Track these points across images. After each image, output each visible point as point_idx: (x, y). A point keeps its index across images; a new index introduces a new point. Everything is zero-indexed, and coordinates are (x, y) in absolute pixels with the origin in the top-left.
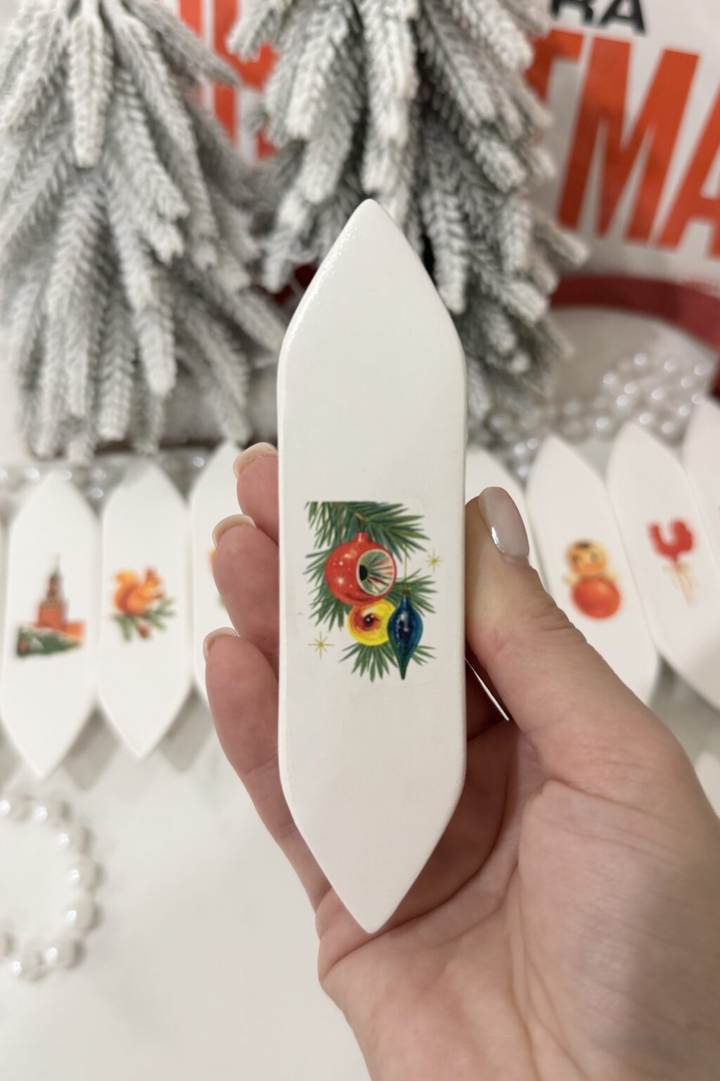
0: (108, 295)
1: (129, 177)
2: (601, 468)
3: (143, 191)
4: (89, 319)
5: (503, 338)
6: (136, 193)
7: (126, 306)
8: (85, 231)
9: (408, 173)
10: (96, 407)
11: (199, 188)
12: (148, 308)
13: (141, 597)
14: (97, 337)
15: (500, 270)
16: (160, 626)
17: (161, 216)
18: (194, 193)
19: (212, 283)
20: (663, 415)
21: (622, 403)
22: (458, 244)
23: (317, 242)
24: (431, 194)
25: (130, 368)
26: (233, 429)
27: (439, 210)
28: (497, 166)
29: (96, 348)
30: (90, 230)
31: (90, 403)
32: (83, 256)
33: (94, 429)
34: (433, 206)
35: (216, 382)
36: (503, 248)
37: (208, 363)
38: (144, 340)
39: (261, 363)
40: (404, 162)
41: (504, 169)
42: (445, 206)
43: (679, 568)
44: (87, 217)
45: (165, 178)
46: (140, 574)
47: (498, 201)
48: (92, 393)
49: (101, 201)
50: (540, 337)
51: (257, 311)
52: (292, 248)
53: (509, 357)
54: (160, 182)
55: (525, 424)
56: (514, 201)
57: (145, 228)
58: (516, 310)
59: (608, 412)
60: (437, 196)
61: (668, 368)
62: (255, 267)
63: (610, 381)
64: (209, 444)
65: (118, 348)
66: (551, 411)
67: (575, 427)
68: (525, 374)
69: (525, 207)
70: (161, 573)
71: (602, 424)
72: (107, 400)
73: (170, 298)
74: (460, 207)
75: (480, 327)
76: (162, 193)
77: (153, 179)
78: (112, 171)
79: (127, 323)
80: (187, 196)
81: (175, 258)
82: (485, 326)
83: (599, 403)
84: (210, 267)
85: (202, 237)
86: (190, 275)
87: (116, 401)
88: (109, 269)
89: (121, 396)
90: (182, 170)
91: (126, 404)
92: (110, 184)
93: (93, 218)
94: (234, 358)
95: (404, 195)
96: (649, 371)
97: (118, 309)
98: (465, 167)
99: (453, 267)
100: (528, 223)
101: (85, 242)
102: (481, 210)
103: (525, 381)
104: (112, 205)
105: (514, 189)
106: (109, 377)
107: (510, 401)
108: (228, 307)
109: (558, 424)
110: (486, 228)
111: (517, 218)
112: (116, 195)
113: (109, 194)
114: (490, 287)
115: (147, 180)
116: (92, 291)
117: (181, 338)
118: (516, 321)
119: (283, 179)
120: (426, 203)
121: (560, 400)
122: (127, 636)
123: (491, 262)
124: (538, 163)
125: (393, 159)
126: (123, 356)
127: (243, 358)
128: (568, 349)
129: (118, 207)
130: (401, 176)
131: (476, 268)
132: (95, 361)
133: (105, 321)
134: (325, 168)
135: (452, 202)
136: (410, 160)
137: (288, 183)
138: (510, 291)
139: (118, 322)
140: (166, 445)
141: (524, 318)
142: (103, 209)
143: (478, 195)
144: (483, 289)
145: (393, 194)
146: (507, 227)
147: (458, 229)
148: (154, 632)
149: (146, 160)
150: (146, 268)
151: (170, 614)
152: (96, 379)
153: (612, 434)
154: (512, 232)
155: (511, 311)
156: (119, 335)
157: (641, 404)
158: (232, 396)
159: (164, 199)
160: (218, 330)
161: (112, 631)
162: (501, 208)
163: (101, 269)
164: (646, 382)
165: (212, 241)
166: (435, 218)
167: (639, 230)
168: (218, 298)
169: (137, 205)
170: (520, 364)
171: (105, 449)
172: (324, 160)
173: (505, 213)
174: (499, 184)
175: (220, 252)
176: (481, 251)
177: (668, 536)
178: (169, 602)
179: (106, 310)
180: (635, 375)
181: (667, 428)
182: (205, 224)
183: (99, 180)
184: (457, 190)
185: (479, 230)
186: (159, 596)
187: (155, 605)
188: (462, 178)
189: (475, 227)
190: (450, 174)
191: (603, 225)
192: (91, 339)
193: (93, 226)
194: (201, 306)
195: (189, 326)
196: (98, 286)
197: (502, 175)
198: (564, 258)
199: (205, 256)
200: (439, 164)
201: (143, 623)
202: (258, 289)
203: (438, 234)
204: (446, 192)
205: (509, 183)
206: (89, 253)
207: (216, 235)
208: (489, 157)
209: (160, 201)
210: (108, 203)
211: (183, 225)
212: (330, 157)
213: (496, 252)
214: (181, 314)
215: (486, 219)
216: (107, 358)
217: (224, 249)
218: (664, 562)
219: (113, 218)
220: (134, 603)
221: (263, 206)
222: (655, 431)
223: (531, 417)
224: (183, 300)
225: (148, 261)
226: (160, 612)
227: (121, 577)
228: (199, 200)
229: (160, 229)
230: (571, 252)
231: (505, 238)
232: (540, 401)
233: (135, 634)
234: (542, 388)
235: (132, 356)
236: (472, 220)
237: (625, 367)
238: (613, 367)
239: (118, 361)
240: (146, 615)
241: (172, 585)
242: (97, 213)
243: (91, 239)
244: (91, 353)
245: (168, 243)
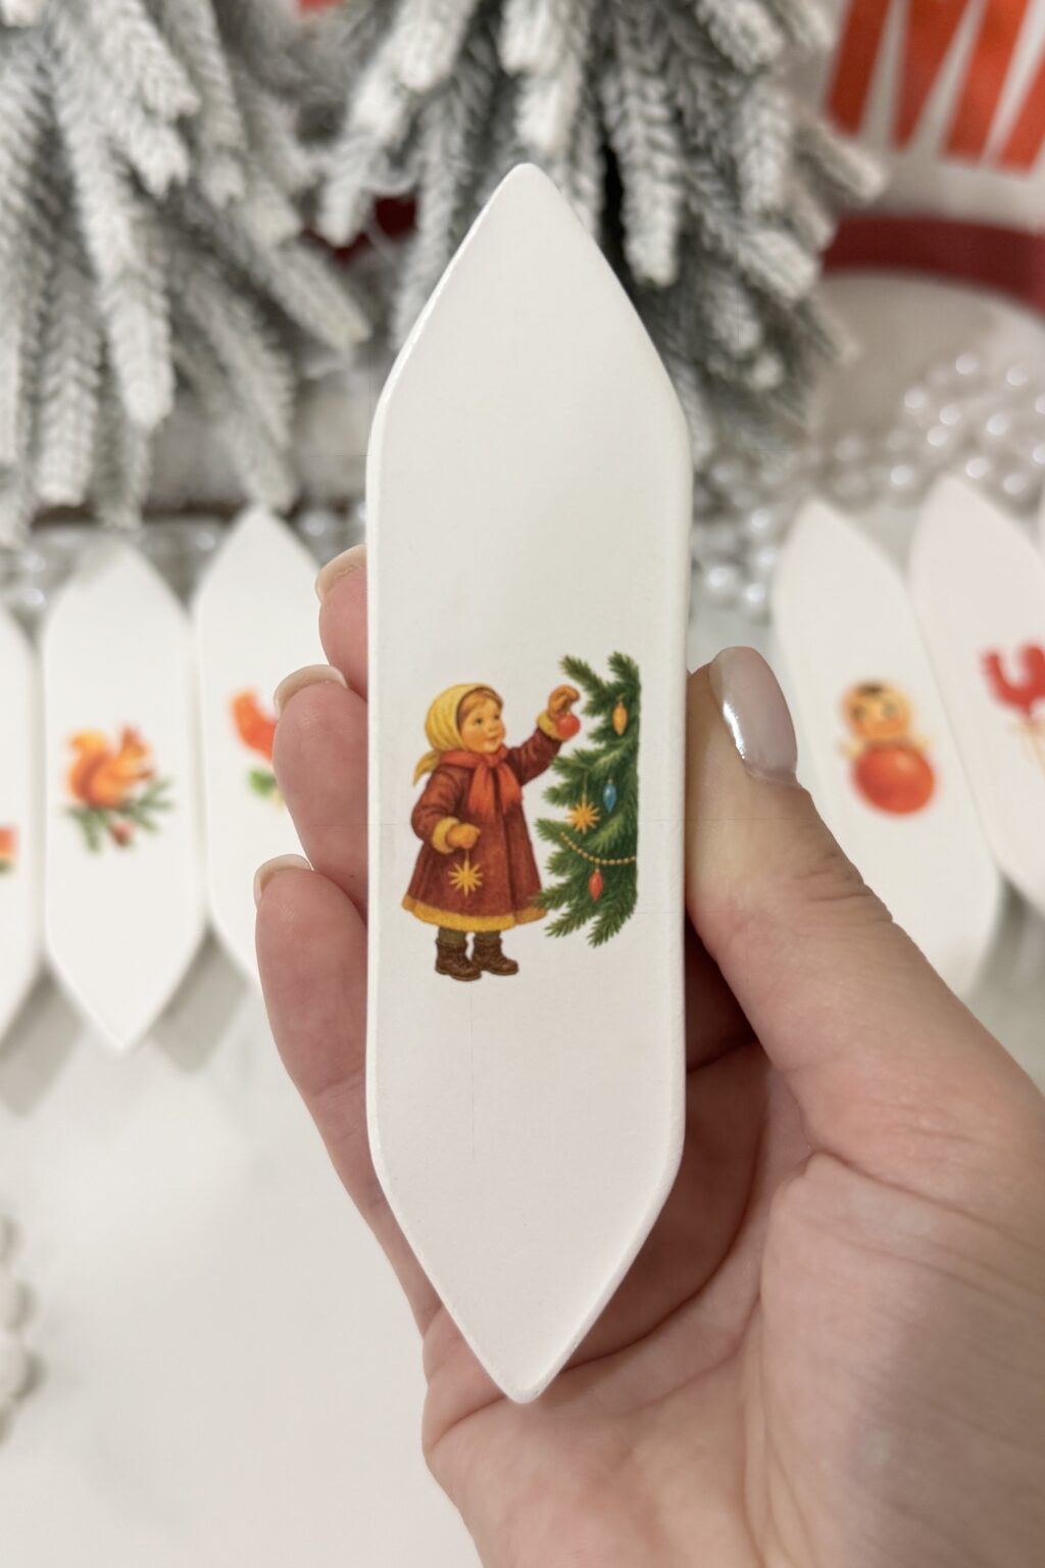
0: (53, 250)
1: (94, 42)
2: (900, 553)
3: (119, 68)
4: (22, 292)
5: (739, 328)
6: (107, 70)
7: (86, 269)
8: (16, 138)
9: (580, 40)
10: (33, 448)
11: (215, 62)
12: (126, 274)
13: (116, 778)
14: (36, 324)
15: (737, 209)
16: (149, 826)
17: (150, 112)
18: (205, 72)
19: (232, 227)
20: (1006, 461)
21: (937, 440)
22: (666, 163)
23: (417, 157)
24: (618, 74)
25: (93, 378)
26: (267, 488)
27: (632, 103)
28: (734, 28)
29: (33, 344)
30: (24, 136)
31: (25, 440)
32: (13, 182)
33: (29, 485)
34: (622, 96)
35: (236, 403)
36: (742, 170)
37: (222, 370)
38: (117, 330)
39: (315, 370)
40: (574, 19)
41: (746, 31)
42: (643, 97)
43: (1032, 726)
44: (20, 114)
45: (157, 45)
46: (112, 740)
47: (734, 89)
48: (28, 423)
49: (41, 85)
50: (801, 326)
51: (311, 279)
52: (372, 167)
53: (748, 362)
54: (149, 52)
55: (770, 477)
56: (761, 89)
57: (121, 132)
58: (763, 279)
59: (911, 456)
60: (630, 79)
61: (1015, 379)
62: (308, 202)
63: (915, 402)
64: (225, 511)
65: (71, 344)
66: (814, 455)
67: (853, 483)
68: (774, 392)
69: (781, 101)
70: (148, 734)
71: (900, 477)
72: (52, 434)
73: (161, 257)
74: (668, 99)
75: (699, 309)
76: (153, 72)
77: (137, 47)
78: (63, 31)
79: (87, 302)
80: (195, 77)
81: (173, 187)
82: (708, 307)
83: (896, 441)
84: (231, 201)
85: (220, 148)
86: (194, 214)
87: (69, 436)
88: (54, 204)
89: (77, 428)
90: (184, 30)
91: (86, 442)
92: (58, 55)
93: (30, 115)
94: (268, 360)
95: (572, 77)
96: (980, 384)
97: (69, 274)
98: (677, 29)
99: (655, 203)
100: (785, 126)
101: (17, 159)
102: (705, 104)
103: (773, 404)
104: (62, 92)
105: (762, 68)
106: (56, 394)
107: (746, 438)
108: (259, 272)
109: (825, 478)
110: (712, 134)
111: (767, 118)
112: (68, 74)
113: (56, 73)
114: (717, 238)
115: (127, 49)
116: (27, 242)
117: (183, 328)
118: (761, 298)
119: (355, 46)
120: (610, 91)
121: (831, 436)
122: (93, 844)
123: (720, 195)
124: (803, 22)
125: (555, 14)
126: (79, 358)
127: (284, 361)
128: (849, 348)
129: (74, 95)
130: (568, 43)
131: (694, 206)
132: (32, 365)
133: (49, 297)
134: (435, 29)
135: (655, 89)
136: (584, 17)
137: (365, 55)
138: (753, 246)
139: (70, 298)
140: (152, 512)
141: (777, 293)
142: (46, 100)
143: (700, 78)
144: (707, 241)
145: (553, 75)
146: (750, 134)
147: (666, 137)
148: (139, 836)
149: (125, 13)
150: (122, 202)
151: (165, 806)
152: (34, 399)
153: (919, 494)
154: (758, 143)
155: (755, 282)
156: (72, 322)
157: (969, 442)
158: (264, 428)
159: (155, 82)
160: (242, 311)
161: (65, 834)
162: (739, 99)
163: (39, 204)
164: (976, 404)
165: (236, 155)
166: (624, 117)
167: (965, 138)
168: (242, 256)
169: (107, 92)
170: (767, 373)
171: (50, 517)
172: (435, 15)
173: (747, 109)
174: (737, 58)
175: (248, 175)
176: (703, 176)
177: (1015, 673)
178: (162, 786)
179: (51, 276)
180: (958, 391)
181: (1014, 484)
182: (224, 126)
183: (39, 47)
184: (663, 69)
185: (700, 138)
186: (146, 775)
187: (139, 791)
188: (672, 47)
189: (694, 132)
190: (651, 41)
191: (905, 126)
192: (25, 328)
193: (30, 129)
194: (212, 269)
195: (191, 304)
196: (35, 234)
197: (743, 42)
198: (843, 188)
199: (223, 182)
200: (633, 23)
201: (119, 821)
202: (311, 237)
203: (630, 145)
204: (644, 72)
205: (754, 56)
206: (23, 177)
207: (243, 146)
208: (722, 12)
209: (148, 87)
210: (54, 89)
211: (186, 128)
212: (444, 9)
213: (730, 177)
214: (179, 285)
215: (713, 120)
216: (52, 361)
217: (256, 168)
218: (1009, 717)
219: (65, 115)
220: (103, 787)
221: (320, 93)
222: (992, 490)
223: (779, 467)
224: (183, 258)
225: (125, 191)
226: (147, 802)
227: (78, 743)
228: (215, 83)
229: (148, 136)
230: (856, 177)
231: (746, 152)
232: (796, 436)
233: (106, 840)
234: (802, 415)
235: (95, 358)
236: (688, 120)
237: (940, 377)
238: (920, 377)
239: (72, 366)
240: (125, 808)
241: (167, 756)
242: (36, 107)
243: (27, 153)
244: (25, 353)
245: (161, 161)
